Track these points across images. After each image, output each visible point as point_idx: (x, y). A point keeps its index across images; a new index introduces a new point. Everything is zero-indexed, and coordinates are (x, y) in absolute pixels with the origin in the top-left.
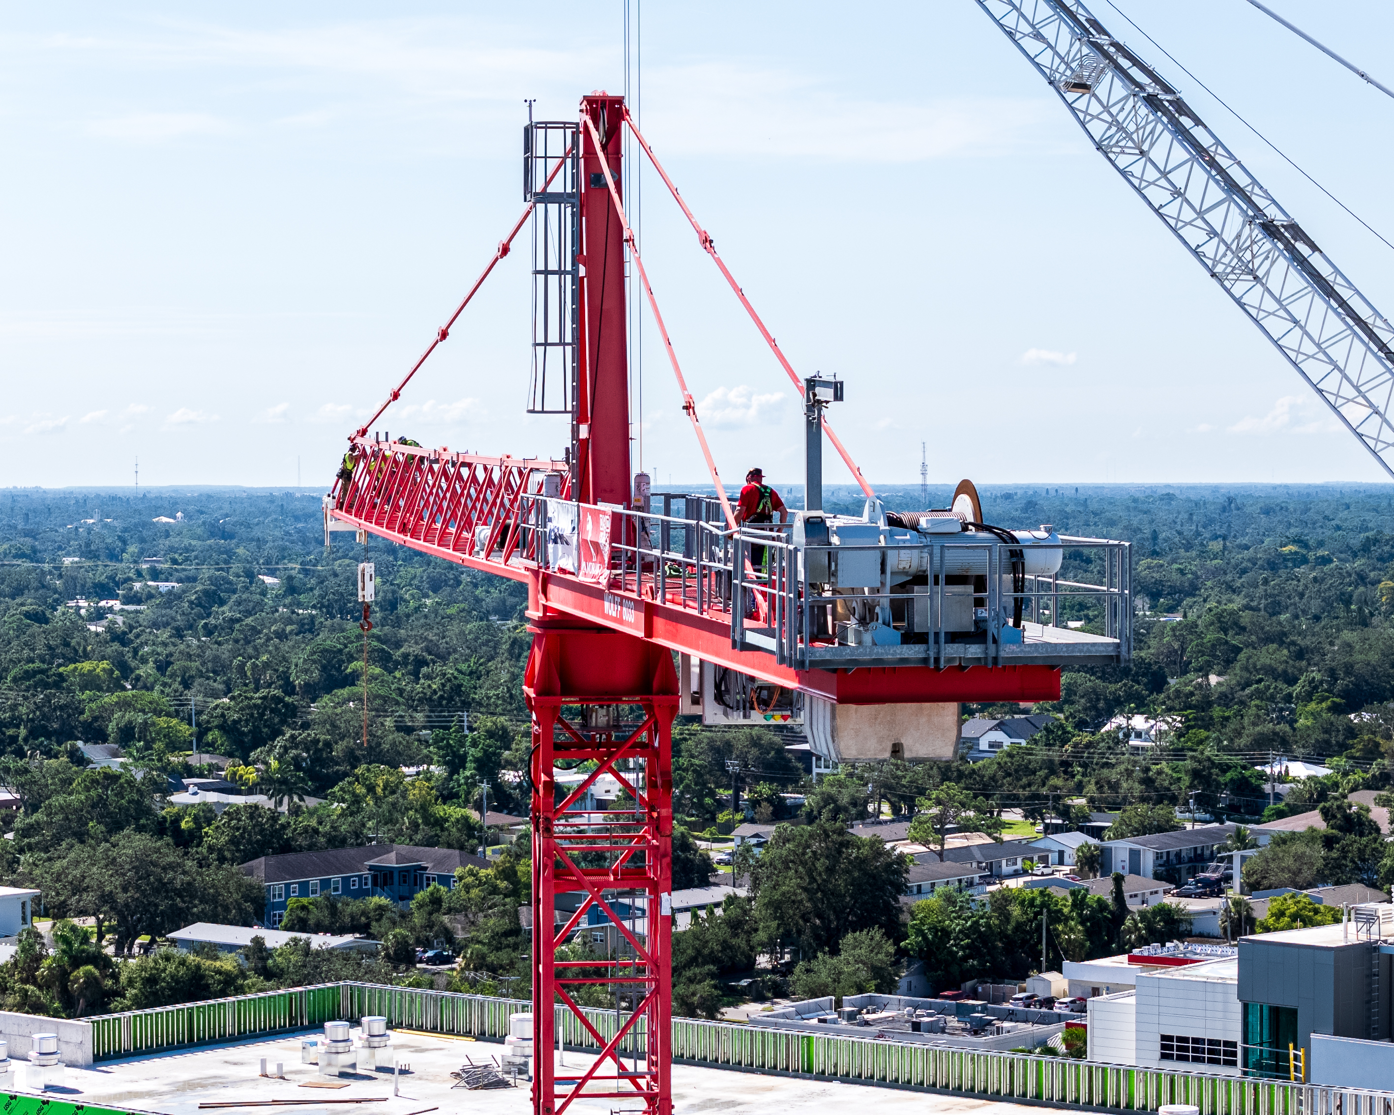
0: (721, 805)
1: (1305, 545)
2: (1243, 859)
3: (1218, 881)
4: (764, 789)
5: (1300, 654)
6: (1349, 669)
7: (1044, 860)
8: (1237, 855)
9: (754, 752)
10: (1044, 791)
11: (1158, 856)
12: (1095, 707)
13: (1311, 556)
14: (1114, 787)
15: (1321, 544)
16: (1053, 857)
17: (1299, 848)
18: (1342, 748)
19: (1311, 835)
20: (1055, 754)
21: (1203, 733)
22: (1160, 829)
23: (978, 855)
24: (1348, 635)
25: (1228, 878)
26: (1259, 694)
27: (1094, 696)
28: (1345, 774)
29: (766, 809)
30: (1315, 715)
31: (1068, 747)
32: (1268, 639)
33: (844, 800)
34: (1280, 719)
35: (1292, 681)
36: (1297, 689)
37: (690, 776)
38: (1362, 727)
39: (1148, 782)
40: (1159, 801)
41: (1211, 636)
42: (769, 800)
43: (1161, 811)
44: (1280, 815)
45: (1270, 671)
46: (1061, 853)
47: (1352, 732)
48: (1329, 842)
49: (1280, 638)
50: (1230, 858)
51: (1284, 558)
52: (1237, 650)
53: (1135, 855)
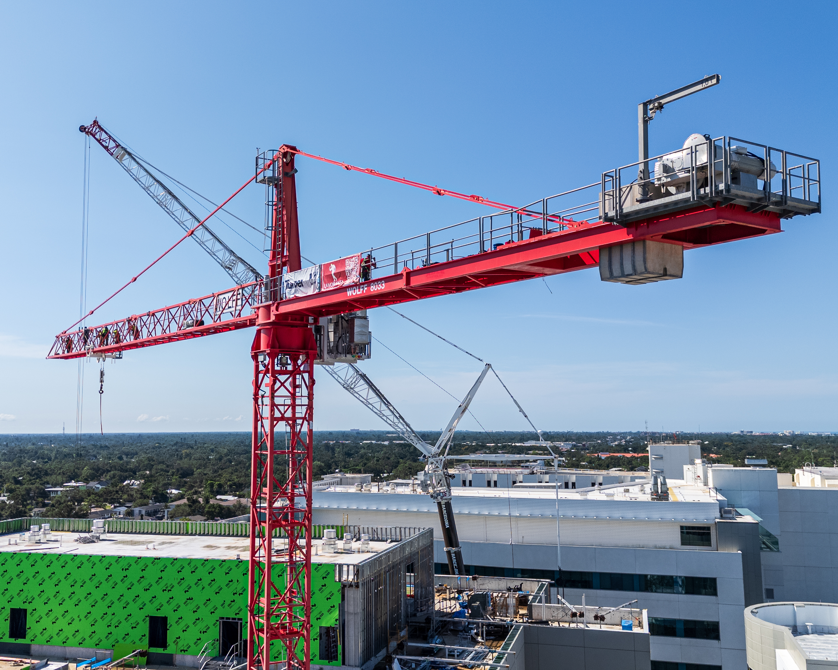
0: (28, 504)
1: (160, 444)
2: (168, 511)
3: (161, 517)
4: (40, 499)
5: (168, 466)
6: (182, 468)
7: (116, 514)
8: (166, 511)
9: (37, 490)
10: (115, 497)
11: (146, 511)
12: (121, 479)
13: (162, 446)
14: (132, 496)
15: (164, 444)
16: (118, 513)
17: (183, 507)
18: (183, 486)
19: (185, 504)
20: (115, 489)
21: (150, 484)
22: (145, 505)
23: (99, 513)
24: (178, 462)
25: (164, 516)
26: (160, 475)
27: (120, 476)
28: (186, 492)
29: (41, 504)
30: (176, 479)
31: (118, 487)
32: (160, 463)
33: (62, 501)
34: (168, 480)
35: (168, 472)
36: (169, 474)
37: (20, 497)
38: (188, 481)
39: (141, 494)
40: (145, 498)
41: (146, 462)
42: (41, 502)
43: (145, 501)
44: (172, 501)
45: (162, 470)
46: (120, 512)
47: (186, 482)
48: (190, 506)
49: (163, 463)
50: (164, 512)
51: (156, 447)
52: (153, 466)
53: (140, 511)
